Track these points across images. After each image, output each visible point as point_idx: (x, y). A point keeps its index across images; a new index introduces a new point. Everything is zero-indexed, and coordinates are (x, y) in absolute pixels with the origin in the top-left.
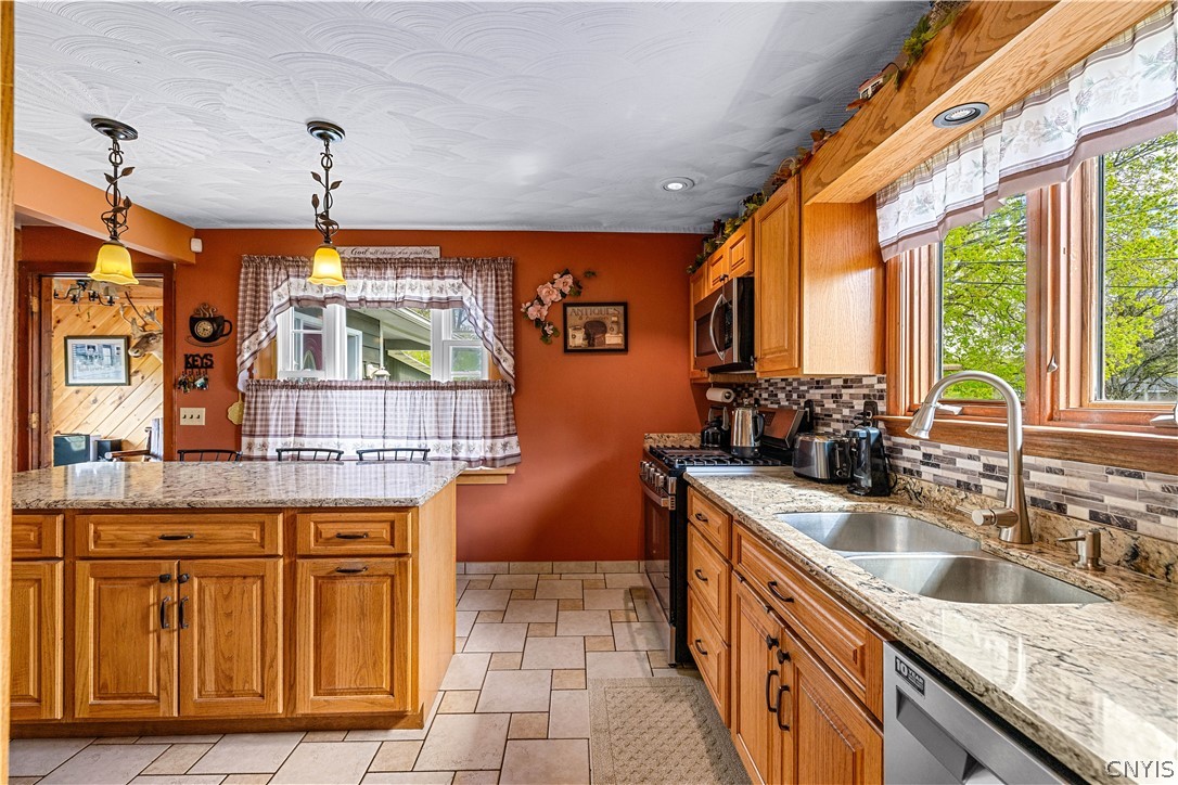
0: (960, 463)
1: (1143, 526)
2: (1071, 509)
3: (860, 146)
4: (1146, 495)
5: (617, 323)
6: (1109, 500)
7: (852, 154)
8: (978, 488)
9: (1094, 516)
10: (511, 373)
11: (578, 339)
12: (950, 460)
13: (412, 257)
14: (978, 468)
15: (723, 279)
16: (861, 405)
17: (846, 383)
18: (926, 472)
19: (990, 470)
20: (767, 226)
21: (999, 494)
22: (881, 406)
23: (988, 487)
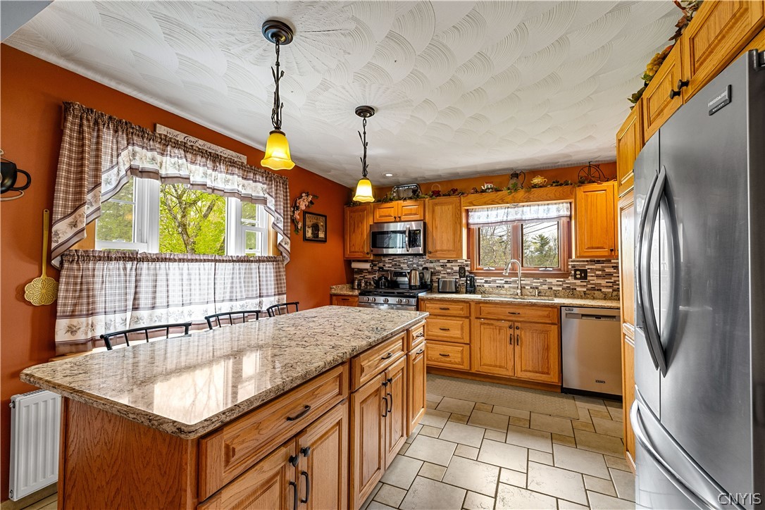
0: (497, 281)
1: (540, 288)
2: (527, 287)
3: (493, 201)
4: (540, 282)
5: (322, 226)
6: (534, 284)
7: (489, 202)
8: (503, 287)
9: (531, 288)
10: (289, 251)
11: (309, 234)
12: (495, 281)
13: (236, 159)
14: (504, 282)
15: (395, 218)
16: (457, 268)
17: (449, 262)
18: (486, 285)
19: (506, 282)
20: (439, 207)
21: (510, 287)
22: (467, 269)
23: (506, 286)
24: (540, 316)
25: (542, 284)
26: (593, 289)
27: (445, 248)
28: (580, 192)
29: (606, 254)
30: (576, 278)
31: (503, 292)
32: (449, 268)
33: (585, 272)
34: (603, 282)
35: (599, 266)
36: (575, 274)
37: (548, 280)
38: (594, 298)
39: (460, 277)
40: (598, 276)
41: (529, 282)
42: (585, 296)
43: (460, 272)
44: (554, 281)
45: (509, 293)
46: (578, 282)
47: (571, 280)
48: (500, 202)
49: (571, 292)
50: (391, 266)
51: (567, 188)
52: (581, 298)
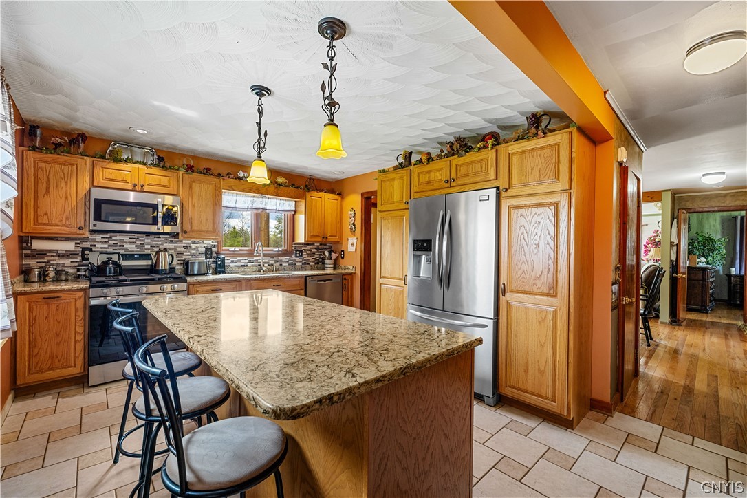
1: (274, 265)
2: (265, 265)
6: (270, 262)
8: (247, 265)
14: (247, 261)
15: (135, 185)
16: (204, 249)
17: (193, 242)
18: (232, 265)
19: (250, 262)
20: (198, 185)
21: (252, 266)
22: (214, 250)
23: (250, 265)
24: (294, 285)
25: (276, 261)
26: (305, 263)
27: (203, 228)
28: (308, 195)
29: (320, 240)
30: (296, 257)
31: (247, 270)
32: (194, 249)
33: (301, 251)
34: (310, 258)
35: (308, 248)
36: (296, 254)
37: (280, 258)
38: (306, 270)
39: (206, 258)
40: (308, 255)
41: (266, 261)
42: (301, 269)
43: (206, 254)
44: (283, 259)
45: (252, 270)
46: (297, 259)
47: (293, 258)
48: (256, 191)
49: (293, 266)
50: (106, 246)
51: (300, 191)
52: (299, 270)
